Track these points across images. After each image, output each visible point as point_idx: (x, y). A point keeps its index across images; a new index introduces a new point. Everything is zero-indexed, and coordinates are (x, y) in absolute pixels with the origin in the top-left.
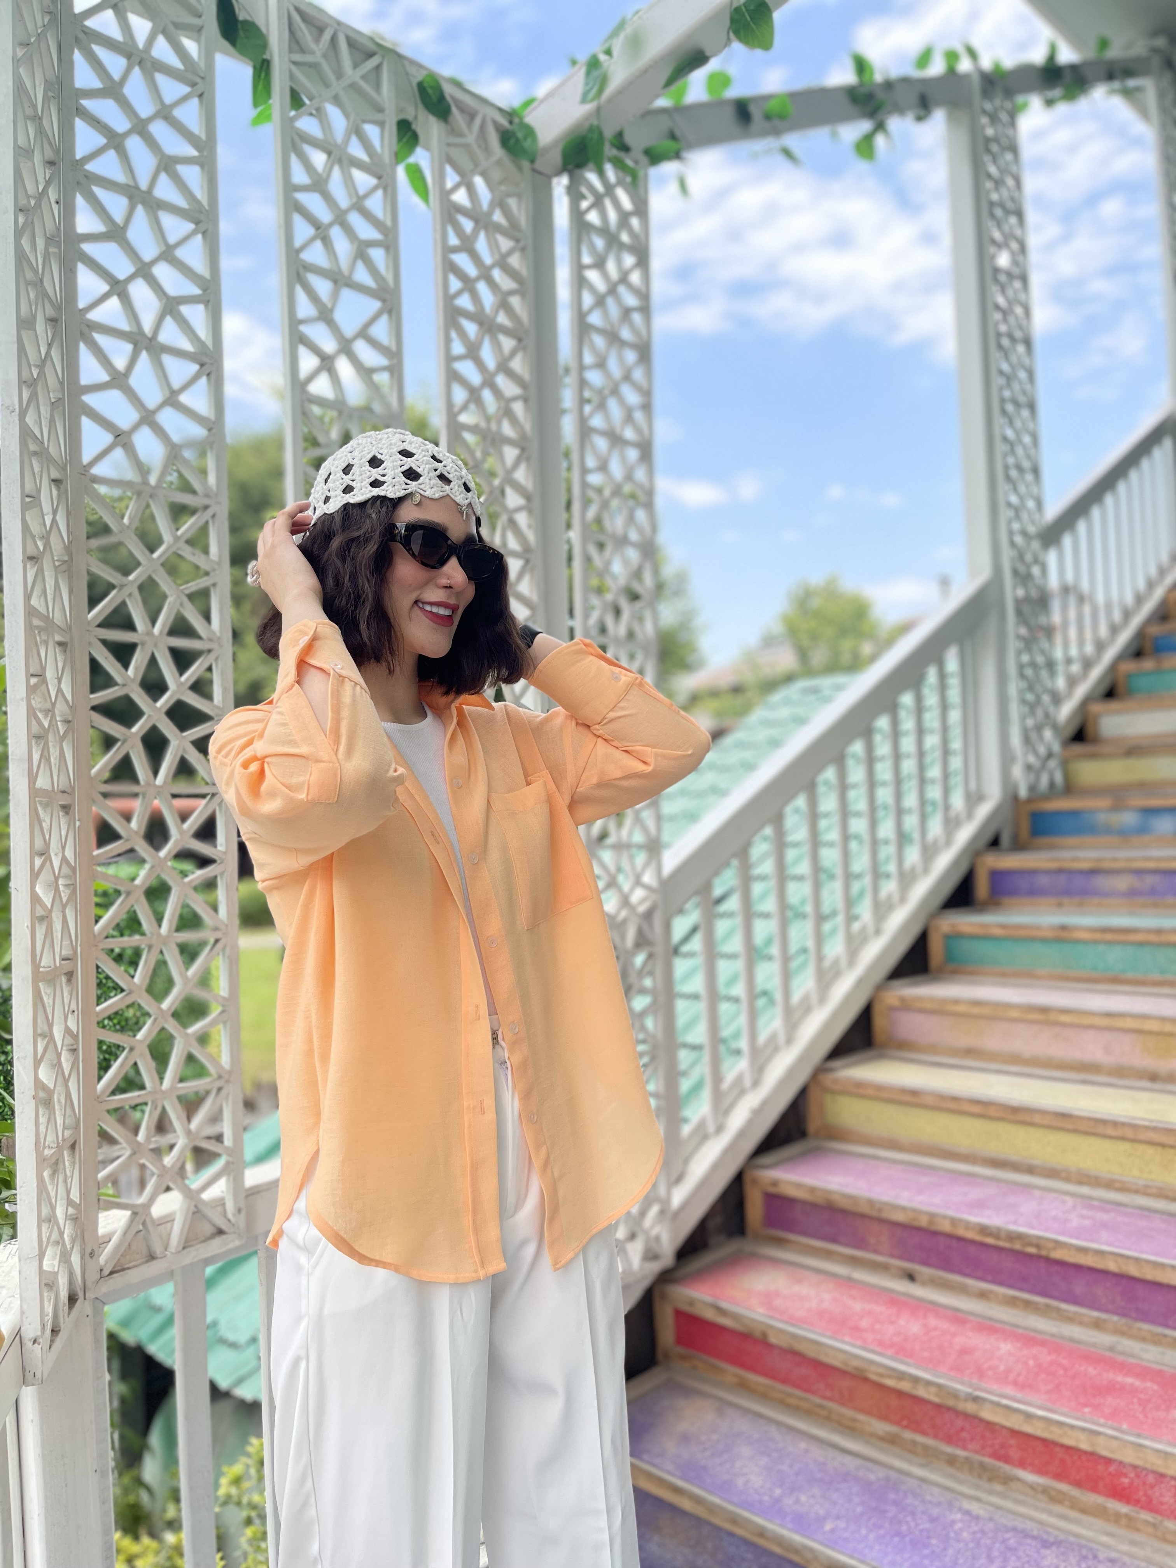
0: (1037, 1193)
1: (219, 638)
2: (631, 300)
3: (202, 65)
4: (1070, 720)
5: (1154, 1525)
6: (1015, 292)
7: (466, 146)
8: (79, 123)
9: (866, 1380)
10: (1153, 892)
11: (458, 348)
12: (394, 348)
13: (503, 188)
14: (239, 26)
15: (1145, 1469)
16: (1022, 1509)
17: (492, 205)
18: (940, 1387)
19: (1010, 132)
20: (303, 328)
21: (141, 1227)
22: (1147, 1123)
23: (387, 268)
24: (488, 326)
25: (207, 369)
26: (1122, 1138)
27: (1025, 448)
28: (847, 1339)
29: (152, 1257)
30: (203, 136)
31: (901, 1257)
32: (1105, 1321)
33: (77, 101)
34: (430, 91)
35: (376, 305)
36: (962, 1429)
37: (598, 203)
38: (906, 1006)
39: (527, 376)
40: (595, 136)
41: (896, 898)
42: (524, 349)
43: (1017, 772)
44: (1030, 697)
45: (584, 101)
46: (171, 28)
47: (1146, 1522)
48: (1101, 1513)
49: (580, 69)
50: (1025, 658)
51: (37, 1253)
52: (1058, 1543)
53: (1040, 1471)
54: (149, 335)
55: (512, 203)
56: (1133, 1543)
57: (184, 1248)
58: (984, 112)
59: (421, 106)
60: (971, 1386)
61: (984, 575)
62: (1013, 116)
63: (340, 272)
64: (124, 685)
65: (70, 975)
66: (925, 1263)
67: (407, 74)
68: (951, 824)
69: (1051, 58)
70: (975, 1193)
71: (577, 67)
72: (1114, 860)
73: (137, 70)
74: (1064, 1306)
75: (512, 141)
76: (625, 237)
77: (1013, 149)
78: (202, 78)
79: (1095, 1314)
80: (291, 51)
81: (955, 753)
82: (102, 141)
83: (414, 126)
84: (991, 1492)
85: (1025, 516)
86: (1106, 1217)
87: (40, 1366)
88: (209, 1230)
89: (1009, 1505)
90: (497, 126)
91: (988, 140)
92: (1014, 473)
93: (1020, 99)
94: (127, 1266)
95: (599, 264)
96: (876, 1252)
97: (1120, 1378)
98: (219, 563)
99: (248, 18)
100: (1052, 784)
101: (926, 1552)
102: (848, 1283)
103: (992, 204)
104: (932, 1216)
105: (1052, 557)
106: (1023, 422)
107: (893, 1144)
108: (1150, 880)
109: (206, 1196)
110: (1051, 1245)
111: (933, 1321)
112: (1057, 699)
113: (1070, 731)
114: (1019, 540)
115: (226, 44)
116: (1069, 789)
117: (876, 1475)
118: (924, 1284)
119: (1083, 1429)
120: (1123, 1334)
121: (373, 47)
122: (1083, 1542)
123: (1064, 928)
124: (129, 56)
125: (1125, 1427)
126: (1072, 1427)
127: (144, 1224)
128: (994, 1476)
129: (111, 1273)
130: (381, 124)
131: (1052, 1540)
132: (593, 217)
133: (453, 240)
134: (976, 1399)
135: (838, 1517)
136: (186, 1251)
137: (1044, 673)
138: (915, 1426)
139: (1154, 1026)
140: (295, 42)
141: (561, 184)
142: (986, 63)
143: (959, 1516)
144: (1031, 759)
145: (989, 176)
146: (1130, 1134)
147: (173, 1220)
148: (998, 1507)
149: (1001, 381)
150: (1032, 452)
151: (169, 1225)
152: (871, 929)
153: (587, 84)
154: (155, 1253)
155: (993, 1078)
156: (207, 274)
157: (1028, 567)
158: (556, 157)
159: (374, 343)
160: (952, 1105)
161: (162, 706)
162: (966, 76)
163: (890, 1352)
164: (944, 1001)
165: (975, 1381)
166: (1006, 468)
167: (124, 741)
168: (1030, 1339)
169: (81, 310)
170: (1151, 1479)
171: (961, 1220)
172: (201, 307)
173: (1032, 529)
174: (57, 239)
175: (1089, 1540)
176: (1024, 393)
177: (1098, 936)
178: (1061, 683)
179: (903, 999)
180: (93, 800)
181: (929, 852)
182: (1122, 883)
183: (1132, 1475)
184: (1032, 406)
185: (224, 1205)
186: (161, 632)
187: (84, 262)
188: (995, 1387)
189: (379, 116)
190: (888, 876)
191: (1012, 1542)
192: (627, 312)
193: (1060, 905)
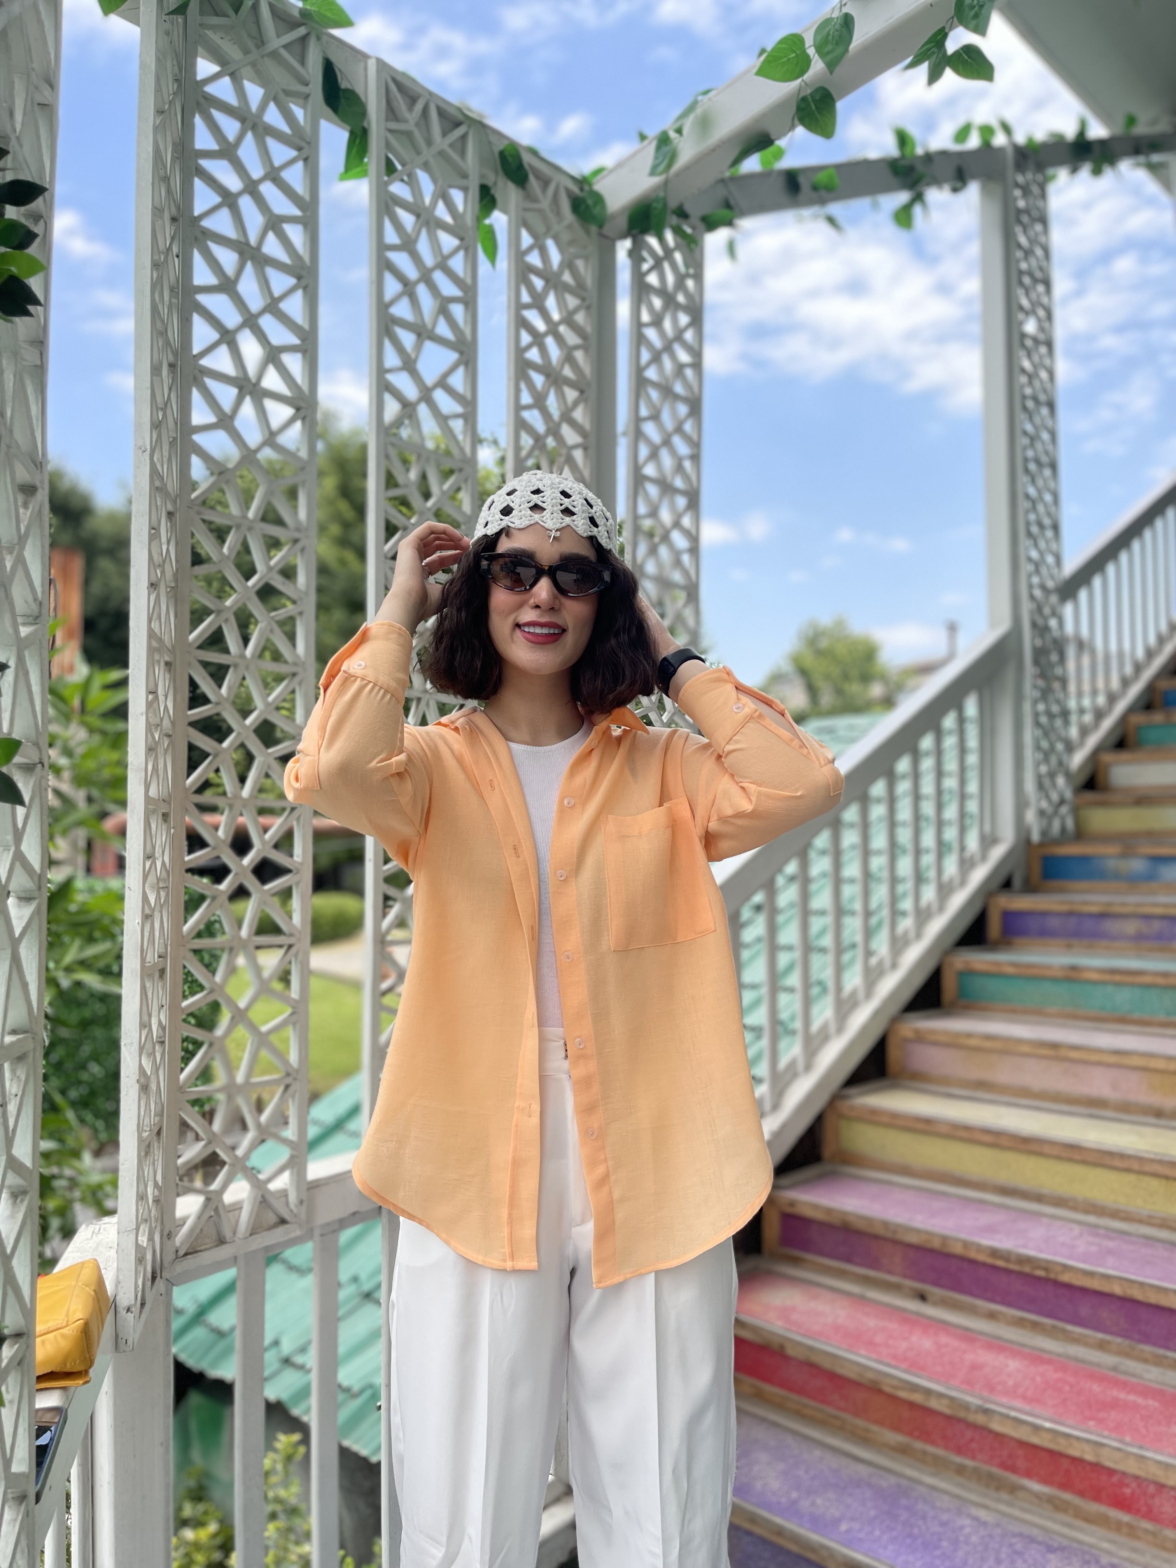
0: (1045, 1220)
1: (304, 663)
2: (684, 357)
3: (308, 130)
4: (1082, 767)
5: (1154, 1534)
6: (1041, 357)
7: (541, 211)
8: (198, 183)
9: (880, 1392)
10: (1159, 937)
11: (526, 398)
12: (469, 396)
13: (572, 250)
14: (341, 94)
15: (1146, 1480)
16: (1027, 1516)
17: (562, 265)
18: (952, 1399)
19: (1040, 204)
20: (390, 377)
21: (212, 1213)
22: (1152, 1156)
23: (465, 322)
24: (554, 378)
25: (302, 413)
26: (1128, 1170)
27: (1046, 505)
28: (863, 1352)
29: (221, 1241)
30: (307, 197)
31: (913, 1278)
32: (1109, 1342)
33: (196, 161)
34: (510, 159)
35: (454, 356)
36: (972, 1440)
37: (657, 266)
38: (921, 1038)
39: (587, 426)
40: (659, 206)
41: (912, 934)
42: (586, 401)
43: (1030, 816)
44: (1045, 744)
45: (652, 173)
46: (281, 96)
47: (1147, 1531)
48: (1103, 1521)
49: (650, 143)
50: (1041, 707)
51: (134, 1227)
52: (1062, 1549)
53: (1045, 1480)
54: (254, 380)
55: (580, 264)
56: (1134, 1550)
57: (251, 1235)
58: (1017, 185)
59: (500, 172)
60: (981, 1398)
61: (1003, 627)
62: (1042, 187)
63: (424, 325)
64: (217, 704)
65: (162, 972)
66: (936, 1284)
67: (490, 143)
68: (966, 865)
69: (1081, 134)
70: (985, 1219)
71: (646, 142)
72: (1124, 904)
73: (249, 136)
74: (1070, 1327)
75: (583, 207)
76: (681, 298)
77: (1043, 220)
78: (308, 143)
79: (1100, 1335)
80: (387, 120)
81: (971, 797)
82: (218, 199)
83: (493, 191)
84: (998, 1500)
85: (1044, 571)
86: (1111, 1244)
87: (132, 1333)
88: (272, 1219)
89: (1016, 1512)
90: (569, 193)
91: (1019, 211)
92: (1035, 529)
93: (1050, 171)
94: (198, 1249)
95: (657, 323)
96: (890, 1272)
97: (1122, 1396)
98: (306, 593)
99: (350, 87)
100: (1063, 829)
101: (938, 1553)
102: (862, 1300)
103: (1021, 273)
104: (945, 1239)
105: (1068, 610)
106: (1045, 481)
107: (906, 1171)
108: (1157, 925)
109: (274, 1186)
110: (1059, 1269)
111: (944, 1339)
112: (1070, 748)
113: (1082, 779)
114: (1038, 593)
115: (328, 111)
116: (1080, 835)
117: (887, 1482)
118: (935, 1304)
119: (1088, 1441)
120: (1127, 1355)
121: (461, 117)
122: (1086, 1548)
123: (1074, 968)
124: (243, 120)
125: (1128, 1439)
126: (1078, 1439)
127: (216, 1210)
128: (999, 1485)
129: (186, 1254)
130: (465, 189)
131: (1056, 1545)
132: (653, 279)
133: (526, 298)
134: (986, 1411)
135: (853, 1519)
136: (253, 1237)
137: (1059, 723)
138: (926, 1436)
139: (1160, 1064)
140: (391, 113)
141: (624, 247)
142: (1020, 138)
143: (967, 1522)
144: (1044, 804)
145: (1019, 246)
146: (1136, 1166)
147: (241, 1208)
148: (1004, 1514)
149: (1025, 441)
150: (1053, 509)
151: (237, 1212)
152: (887, 963)
153: (656, 158)
154: (224, 1238)
155: (1003, 1111)
156: (306, 326)
157: (1046, 619)
158: (623, 223)
159: (451, 391)
160: (963, 1134)
161: (252, 724)
162: (1001, 150)
163: (904, 1366)
164: (958, 1035)
165: (985, 1394)
166: (1028, 524)
167: (216, 756)
168: (1037, 1358)
169: (195, 356)
170: (1152, 1489)
171: (973, 1244)
172: (299, 356)
173: (1050, 584)
174: (176, 291)
175: (1091, 1546)
176: (1047, 453)
177: (1107, 977)
178: (1074, 732)
179: (917, 1032)
180: (187, 810)
181: (945, 891)
182: (1131, 927)
183: (1134, 1485)
184: (1054, 466)
185: (286, 1196)
186: (253, 656)
187: (198, 313)
188: (1004, 1400)
189: (464, 182)
190: (904, 914)
191: (1019, 1547)
192: (680, 368)
193: (1069, 946)
